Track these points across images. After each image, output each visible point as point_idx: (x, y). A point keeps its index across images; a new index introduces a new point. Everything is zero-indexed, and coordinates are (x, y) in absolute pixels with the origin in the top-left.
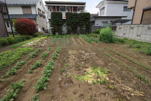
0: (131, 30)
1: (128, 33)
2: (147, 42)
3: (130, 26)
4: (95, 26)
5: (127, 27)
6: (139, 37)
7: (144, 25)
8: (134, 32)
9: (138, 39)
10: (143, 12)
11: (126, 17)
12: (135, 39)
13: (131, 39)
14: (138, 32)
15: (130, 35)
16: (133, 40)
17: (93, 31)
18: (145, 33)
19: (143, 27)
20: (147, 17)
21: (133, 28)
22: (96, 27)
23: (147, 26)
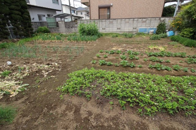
10: (99, 9)
20: (103, 14)
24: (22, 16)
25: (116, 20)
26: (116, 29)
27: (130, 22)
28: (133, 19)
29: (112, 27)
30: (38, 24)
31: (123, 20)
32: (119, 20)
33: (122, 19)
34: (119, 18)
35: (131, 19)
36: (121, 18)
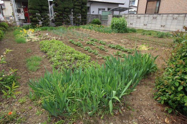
0: (138, 20)
1: (135, 23)
2: (152, 30)
3: (137, 16)
4: (90, 15)
5: (134, 16)
6: (146, 26)
7: (150, 15)
8: (141, 22)
9: (145, 28)
10: (147, 2)
11: (123, 4)
12: (143, 29)
13: (139, 28)
14: (145, 22)
15: (137, 25)
16: (141, 29)
17: (90, 20)
18: (150, 22)
19: (148, 16)
20: (150, 8)
21: (139, 18)
22: (93, 16)
23: (152, 16)
24: (81, 10)
25: (162, 15)
26: (160, 26)
27: (179, 18)
28: (185, 15)
29: (155, 24)
30: (94, 16)
31: (171, 15)
32: (165, 15)
33: (169, 14)
34: (170, 12)
35: (182, 14)
36: (173, 13)
